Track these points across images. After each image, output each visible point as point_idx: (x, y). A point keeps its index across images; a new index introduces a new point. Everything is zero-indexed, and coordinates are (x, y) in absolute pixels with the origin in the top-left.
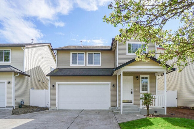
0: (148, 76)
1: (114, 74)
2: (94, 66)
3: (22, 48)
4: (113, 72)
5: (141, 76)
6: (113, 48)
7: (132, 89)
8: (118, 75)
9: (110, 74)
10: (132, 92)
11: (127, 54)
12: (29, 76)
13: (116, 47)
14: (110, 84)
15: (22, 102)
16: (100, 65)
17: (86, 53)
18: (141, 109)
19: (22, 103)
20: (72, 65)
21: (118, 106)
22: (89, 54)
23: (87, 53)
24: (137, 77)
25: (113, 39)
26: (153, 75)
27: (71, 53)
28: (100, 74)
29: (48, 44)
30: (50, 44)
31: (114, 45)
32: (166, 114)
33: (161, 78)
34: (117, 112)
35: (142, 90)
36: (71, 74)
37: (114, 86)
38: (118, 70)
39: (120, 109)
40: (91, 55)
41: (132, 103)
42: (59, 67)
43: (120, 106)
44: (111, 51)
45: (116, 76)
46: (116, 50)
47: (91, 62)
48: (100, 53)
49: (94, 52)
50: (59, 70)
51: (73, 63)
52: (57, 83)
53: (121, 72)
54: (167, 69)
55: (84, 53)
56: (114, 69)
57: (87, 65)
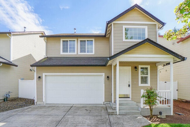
0: (149, 67)
1: (108, 64)
2: (86, 54)
3: (8, 34)
4: (107, 61)
5: (140, 67)
6: (108, 34)
7: (129, 82)
8: (114, 64)
9: (104, 64)
10: (129, 86)
11: (124, 40)
12: (17, 66)
13: (110, 33)
14: (104, 75)
15: (7, 94)
16: (93, 53)
17: (77, 40)
18: (142, 108)
19: (8, 96)
20: (62, 54)
21: (113, 102)
22: (81, 41)
23: (79, 39)
24: (136, 68)
25: (108, 22)
26: (154, 65)
27: (62, 40)
28: (93, 64)
29: (42, 32)
30: (43, 32)
31: (109, 30)
32: (172, 114)
33: (163, 69)
34: (112, 112)
35: (141, 83)
36: (60, 63)
37: (108, 77)
38: (113, 59)
39: (116, 107)
40: (83, 43)
41: (129, 98)
42: (48, 56)
43: (115, 102)
44: (105, 37)
45: (111, 65)
46: (110, 37)
47: (83, 50)
48: (93, 39)
49: (86, 39)
50: (48, 59)
51: (64, 51)
52: (44, 74)
53: (116, 62)
54: (174, 58)
55: (76, 39)
56: (108, 59)
57: (79, 53)
